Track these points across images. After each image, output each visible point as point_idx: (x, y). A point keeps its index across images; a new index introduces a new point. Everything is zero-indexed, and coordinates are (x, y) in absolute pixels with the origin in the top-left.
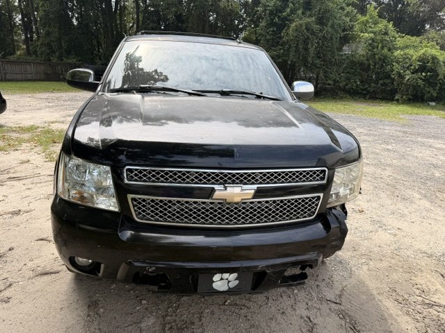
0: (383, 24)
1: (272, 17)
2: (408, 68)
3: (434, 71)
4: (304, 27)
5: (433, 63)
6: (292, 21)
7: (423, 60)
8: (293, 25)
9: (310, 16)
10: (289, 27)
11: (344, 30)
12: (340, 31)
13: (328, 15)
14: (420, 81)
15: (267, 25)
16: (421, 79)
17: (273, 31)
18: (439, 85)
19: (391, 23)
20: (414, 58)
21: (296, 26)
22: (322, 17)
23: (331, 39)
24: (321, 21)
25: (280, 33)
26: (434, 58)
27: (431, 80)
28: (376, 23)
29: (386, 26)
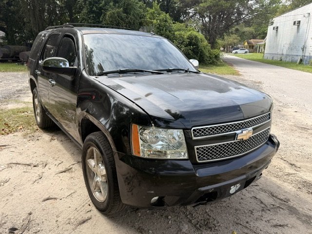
0: (163, 15)
1: (91, 6)
2: (182, 43)
3: (196, 44)
4: (116, 15)
5: (195, 40)
6: (107, 10)
7: (190, 38)
8: (108, 13)
9: (119, 7)
10: (105, 15)
11: (140, 18)
12: (138, 18)
13: (130, 7)
14: (190, 51)
15: (88, 12)
16: (190, 49)
17: (93, 17)
18: (199, 53)
19: (168, 14)
20: (185, 37)
21: (110, 14)
22: (126, 9)
23: (134, 24)
24: (126, 11)
25: (99, 18)
26: (196, 37)
27: (195, 50)
28: (159, 14)
29: (165, 16)
